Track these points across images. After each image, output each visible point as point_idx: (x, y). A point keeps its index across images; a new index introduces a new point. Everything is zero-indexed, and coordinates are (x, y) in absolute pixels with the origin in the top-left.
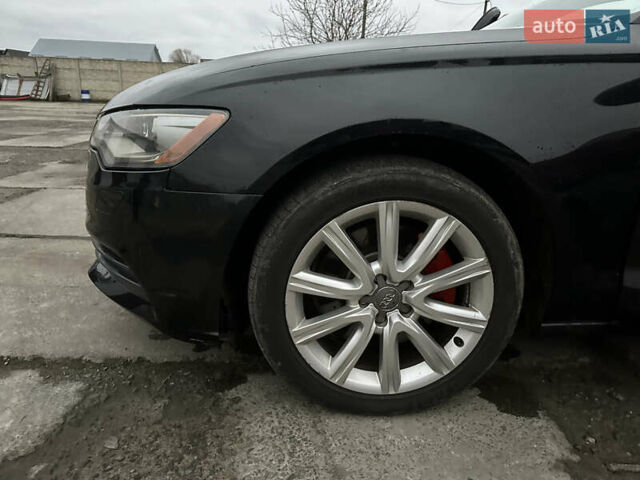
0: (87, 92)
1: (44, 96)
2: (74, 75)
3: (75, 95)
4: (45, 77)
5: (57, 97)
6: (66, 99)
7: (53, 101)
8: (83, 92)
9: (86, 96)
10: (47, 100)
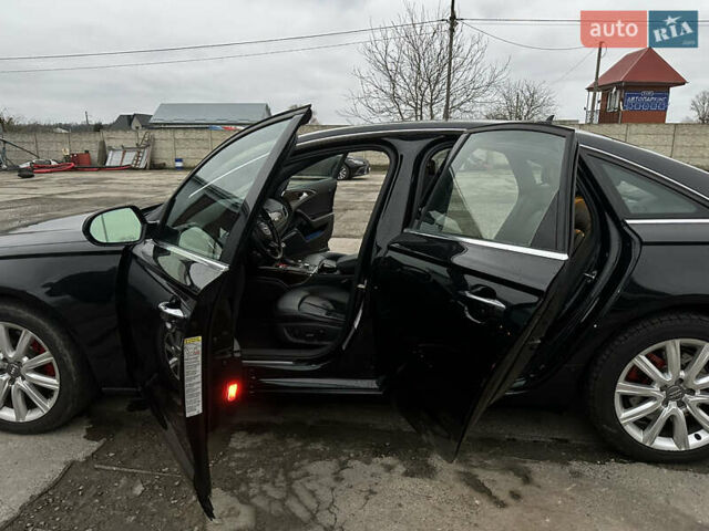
0: (180, 160)
1: (142, 166)
2: (170, 145)
3: (170, 163)
4: (144, 148)
5: (154, 166)
6: (161, 167)
7: (150, 169)
8: (177, 160)
9: (179, 164)
10: (145, 169)
